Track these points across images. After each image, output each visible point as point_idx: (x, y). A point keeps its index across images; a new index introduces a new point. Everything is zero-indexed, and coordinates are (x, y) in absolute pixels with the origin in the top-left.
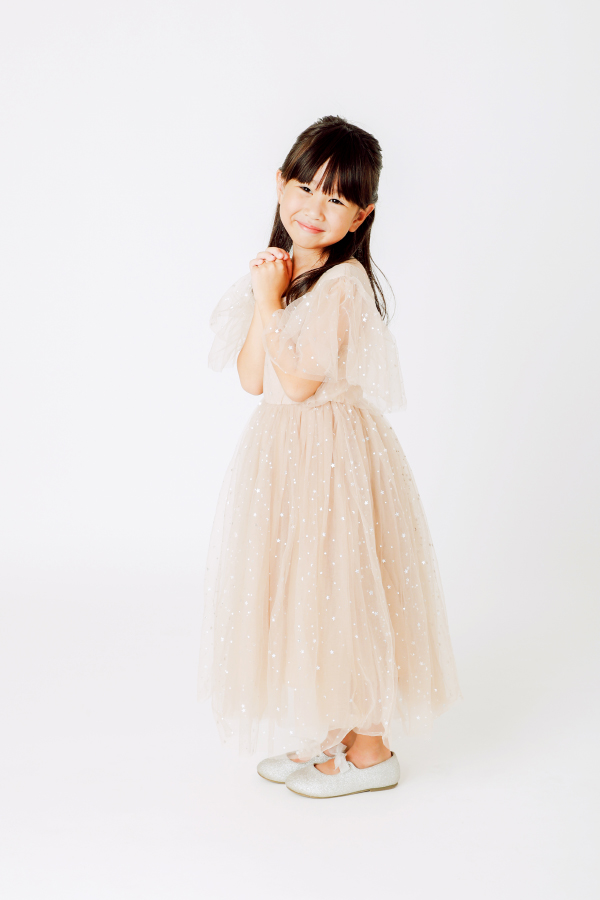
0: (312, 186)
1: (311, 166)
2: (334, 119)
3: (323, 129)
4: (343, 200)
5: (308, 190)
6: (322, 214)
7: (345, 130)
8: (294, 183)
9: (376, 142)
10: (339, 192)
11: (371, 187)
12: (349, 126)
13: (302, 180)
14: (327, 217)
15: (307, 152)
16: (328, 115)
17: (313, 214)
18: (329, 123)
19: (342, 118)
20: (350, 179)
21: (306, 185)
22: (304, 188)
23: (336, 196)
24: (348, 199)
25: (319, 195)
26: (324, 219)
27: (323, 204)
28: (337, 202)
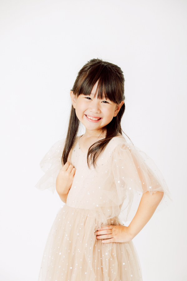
0: (91, 96)
1: (89, 86)
2: (96, 60)
3: (91, 66)
4: (108, 101)
5: (90, 99)
6: (99, 109)
7: (103, 65)
8: (82, 96)
9: (119, 68)
10: (106, 97)
11: (121, 92)
12: (105, 63)
13: (85, 94)
14: (102, 111)
15: (86, 79)
16: (92, 59)
17: (94, 110)
18: (94, 63)
19: (100, 59)
20: (110, 89)
21: (88, 96)
22: (88, 98)
23: (104, 99)
24: (111, 100)
25: (96, 100)
26: (101, 112)
27: (98, 104)
28: (106, 102)
